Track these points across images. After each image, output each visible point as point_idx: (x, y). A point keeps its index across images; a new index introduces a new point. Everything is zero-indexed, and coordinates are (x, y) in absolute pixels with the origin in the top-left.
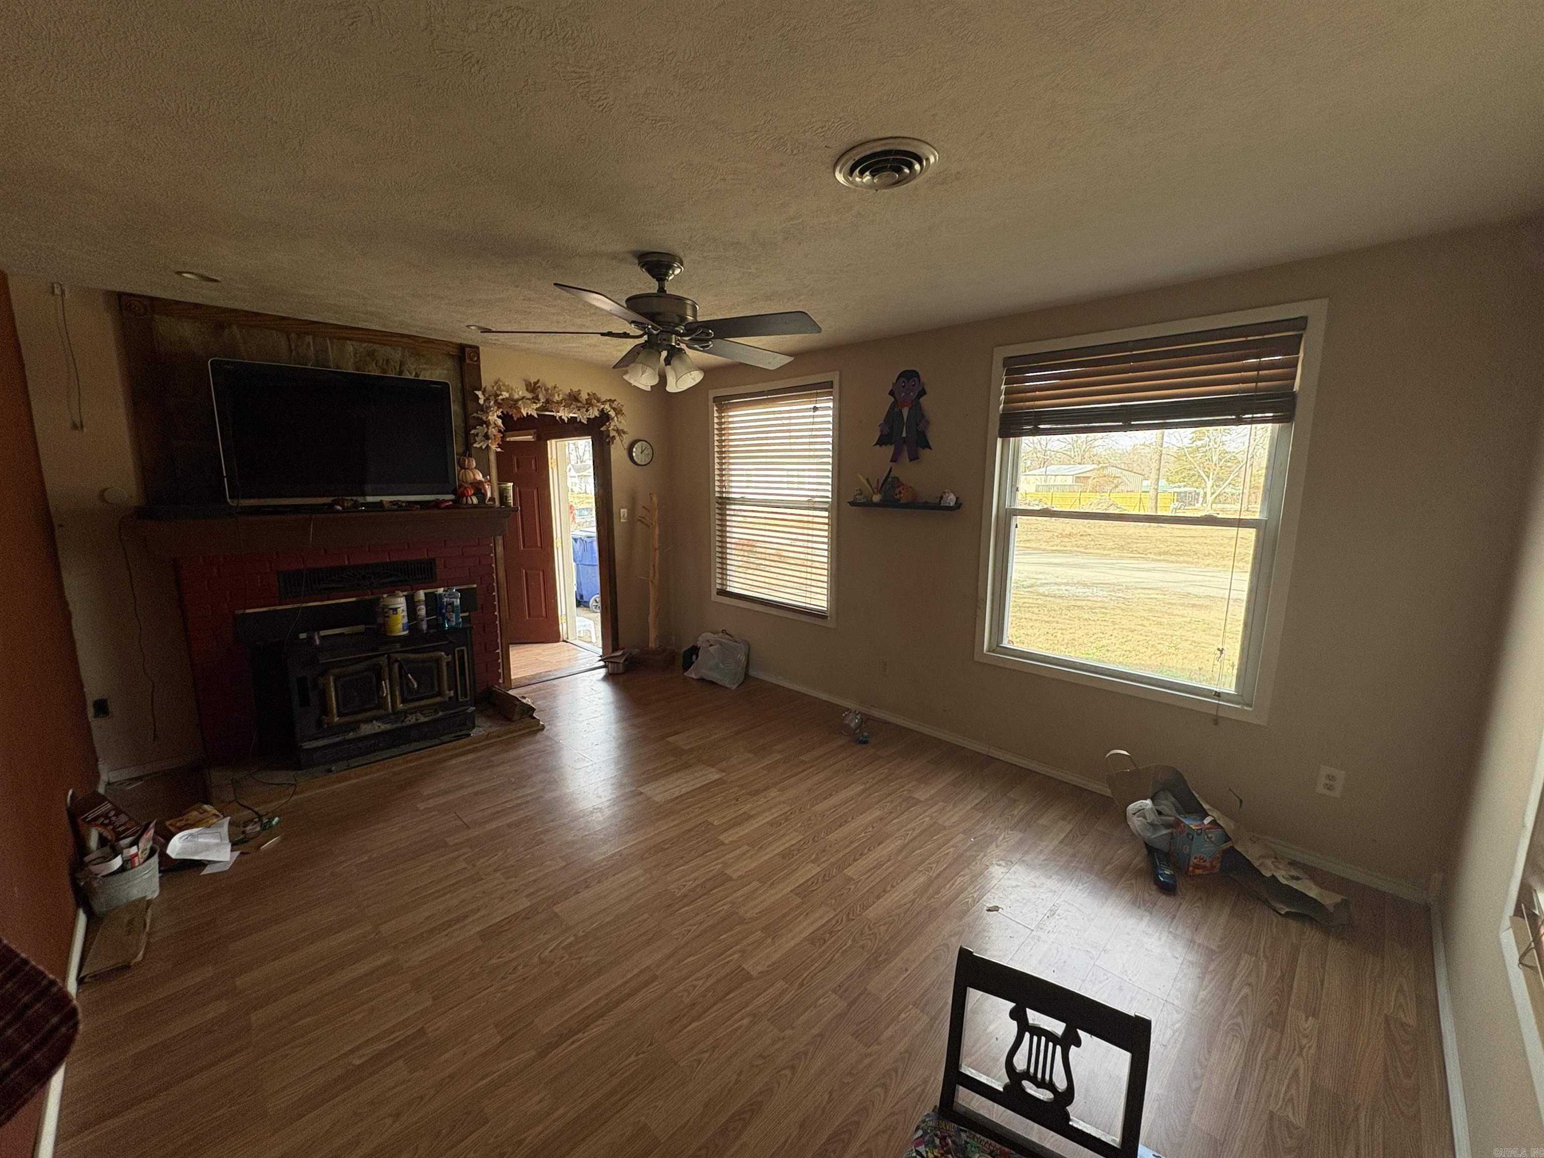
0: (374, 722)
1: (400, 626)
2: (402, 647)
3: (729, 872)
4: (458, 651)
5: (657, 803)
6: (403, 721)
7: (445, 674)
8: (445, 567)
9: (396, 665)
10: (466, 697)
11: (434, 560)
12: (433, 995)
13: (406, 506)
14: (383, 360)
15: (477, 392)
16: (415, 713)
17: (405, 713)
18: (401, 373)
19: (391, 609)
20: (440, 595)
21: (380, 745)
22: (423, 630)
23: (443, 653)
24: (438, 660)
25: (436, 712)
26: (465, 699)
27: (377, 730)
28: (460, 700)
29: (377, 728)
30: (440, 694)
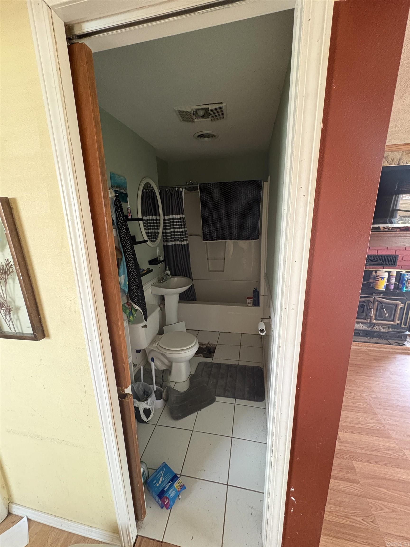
1: (383, 286)
8: (402, 260)
11: (398, 255)
13: (391, 230)
14: (391, 159)
18: (399, 164)
23: (399, 302)
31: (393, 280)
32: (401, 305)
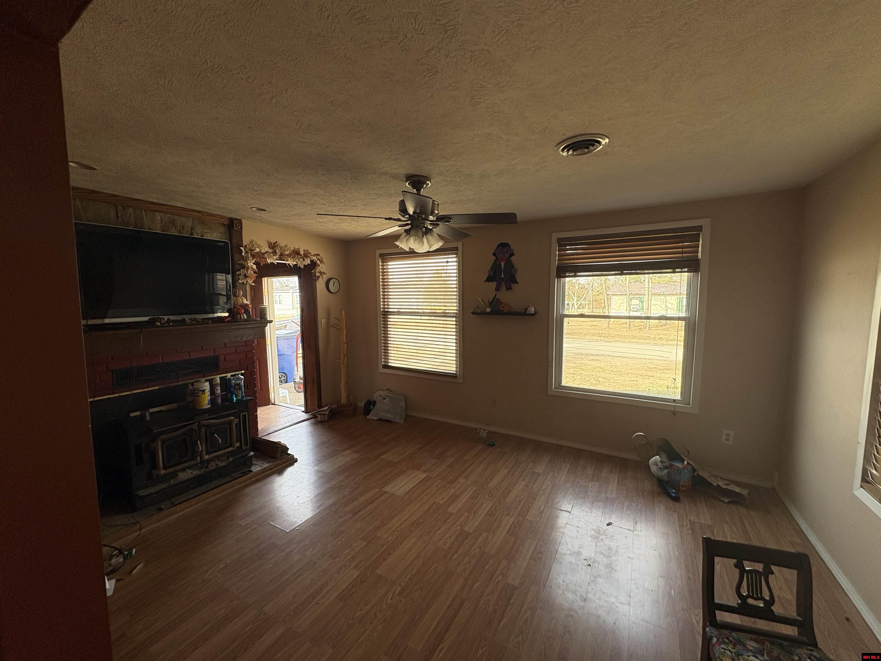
0: (187, 470)
1: (207, 402)
2: (209, 416)
3: (466, 529)
4: (242, 415)
5: (400, 496)
6: (207, 467)
7: (234, 432)
8: (225, 360)
9: (203, 430)
10: (247, 445)
11: (218, 356)
12: (331, 644)
13: (201, 322)
14: (180, 226)
15: (241, 248)
16: (214, 460)
17: (209, 461)
18: (192, 234)
19: (200, 391)
20: (229, 379)
21: (191, 486)
22: (219, 404)
23: (232, 418)
24: (230, 423)
25: (228, 458)
26: (247, 447)
27: (191, 476)
28: (243, 448)
29: (190, 474)
30: (231, 446)
31: (219, 391)
32: (236, 421)
